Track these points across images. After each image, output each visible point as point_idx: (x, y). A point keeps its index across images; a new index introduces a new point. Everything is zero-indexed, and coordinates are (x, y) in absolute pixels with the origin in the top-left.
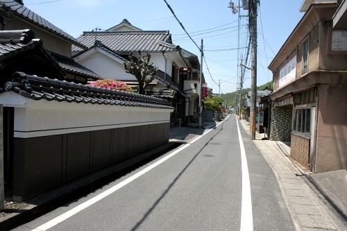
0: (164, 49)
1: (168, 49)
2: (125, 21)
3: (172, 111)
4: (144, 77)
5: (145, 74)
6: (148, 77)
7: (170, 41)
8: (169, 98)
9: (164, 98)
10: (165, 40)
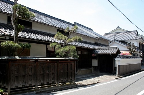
0: (136, 38)
1: (138, 38)
2: (118, 27)
3: (142, 60)
4: (132, 50)
5: (133, 49)
6: (133, 50)
7: (138, 35)
8: (140, 56)
9: (139, 56)
10: (136, 34)
